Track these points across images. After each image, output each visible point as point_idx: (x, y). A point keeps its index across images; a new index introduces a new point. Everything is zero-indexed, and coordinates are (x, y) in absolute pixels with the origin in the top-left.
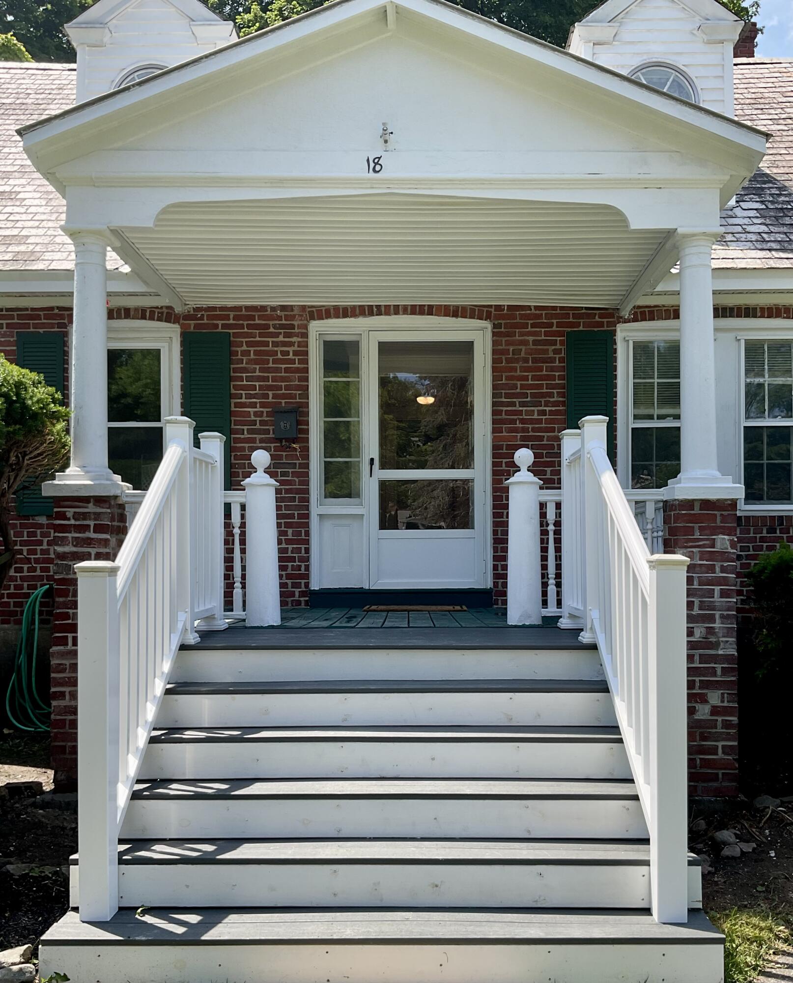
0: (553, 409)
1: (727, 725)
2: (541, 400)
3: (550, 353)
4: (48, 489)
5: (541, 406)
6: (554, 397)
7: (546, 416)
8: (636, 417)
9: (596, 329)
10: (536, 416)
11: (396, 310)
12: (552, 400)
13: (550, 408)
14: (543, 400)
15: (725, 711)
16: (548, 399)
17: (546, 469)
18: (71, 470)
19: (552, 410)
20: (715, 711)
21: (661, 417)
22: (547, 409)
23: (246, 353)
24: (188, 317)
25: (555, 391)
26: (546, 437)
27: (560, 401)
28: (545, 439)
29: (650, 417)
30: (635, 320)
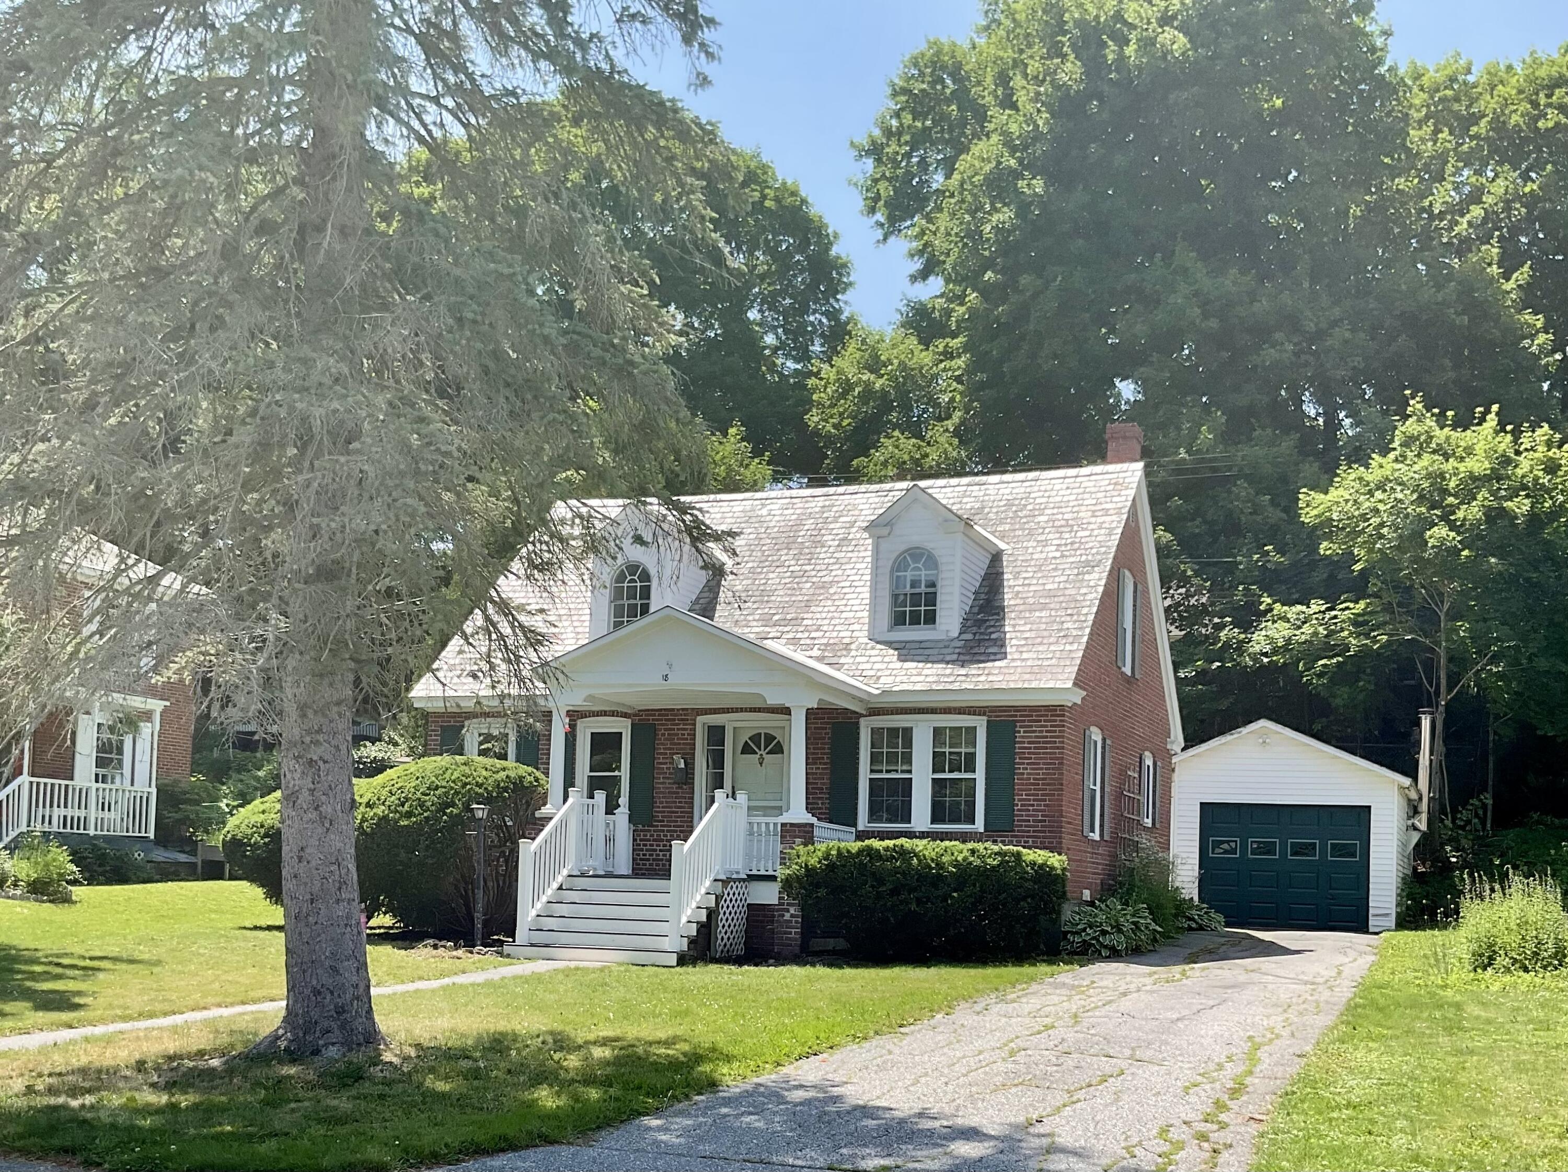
1: (797, 922)
4: (538, 814)
8: (872, 771)
9: (849, 722)
11: (742, 710)
15: (796, 916)
18: (548, 806)
20: (792, 916)
21: (888, 771)
23: (663, 735)
24: (635, 715)
29: (881, 771)
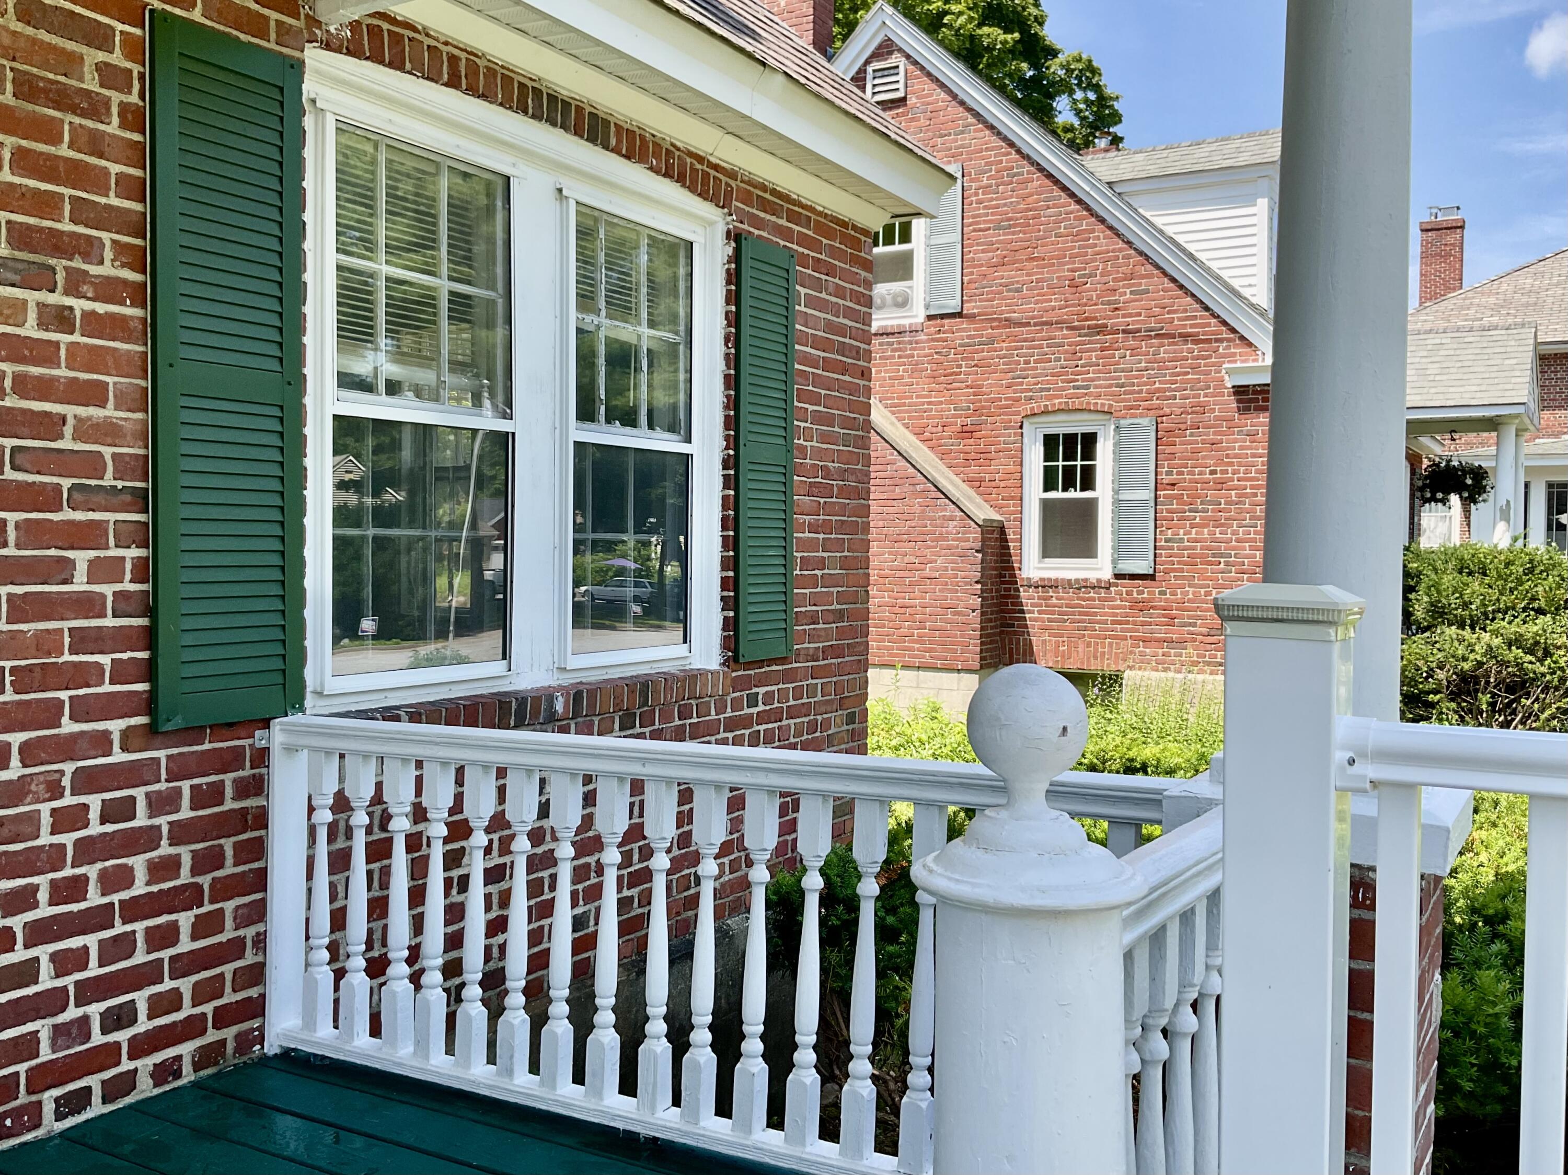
0: (101, 308)
2: (52, 262)
3: (88, 77)
5: (52, 291)
6: (101, 262)
7: (72, 333)
9: (243, 37)
10: (31, 330)
12: (94, 270)
13: (88, 305)
14: (60, 264)
16: (77, 263)
17: (70, 554)
19: (93, 313)
22: (80, 305)
25: (106, 236)
26: (70, 421)
27: (125, 282)
28: (68, 430)
30: (353, 50)
